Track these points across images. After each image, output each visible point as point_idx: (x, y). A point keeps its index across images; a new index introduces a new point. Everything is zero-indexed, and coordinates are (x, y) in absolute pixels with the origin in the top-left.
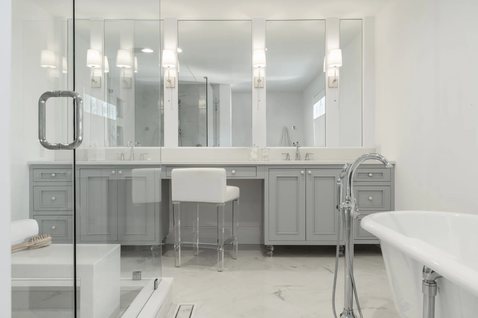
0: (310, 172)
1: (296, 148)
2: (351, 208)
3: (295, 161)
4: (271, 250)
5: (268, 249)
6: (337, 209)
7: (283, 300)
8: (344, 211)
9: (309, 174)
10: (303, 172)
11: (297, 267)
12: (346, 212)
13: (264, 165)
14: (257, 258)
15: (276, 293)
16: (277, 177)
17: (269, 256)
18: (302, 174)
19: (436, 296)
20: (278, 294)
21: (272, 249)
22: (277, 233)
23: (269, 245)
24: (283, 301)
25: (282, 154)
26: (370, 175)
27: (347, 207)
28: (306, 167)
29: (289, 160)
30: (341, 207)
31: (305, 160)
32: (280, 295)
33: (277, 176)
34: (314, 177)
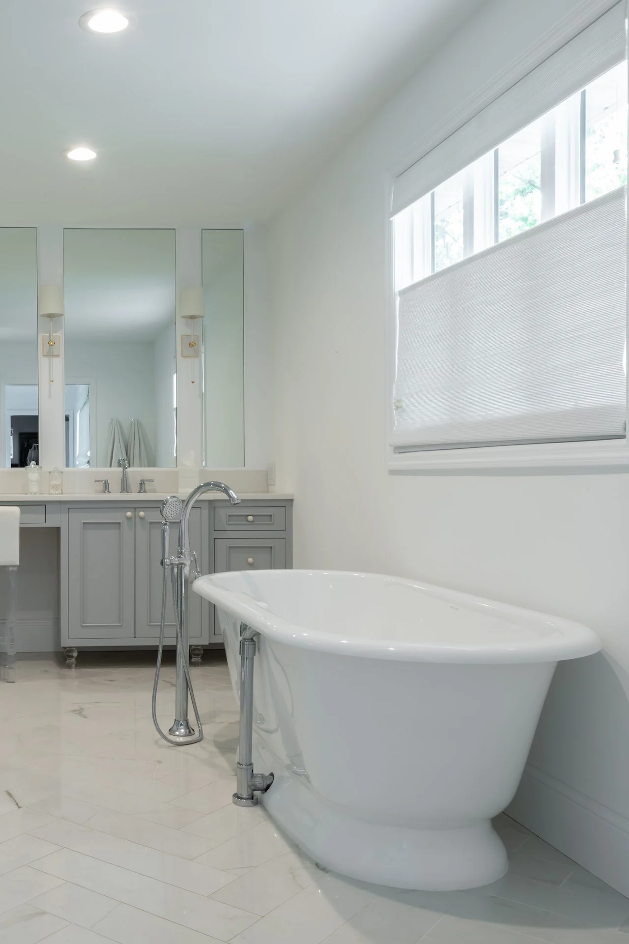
0: (142, 514)
1: (121, 469)
2: (185, 565)
3: (121, 495)
4: (73, 657)
5: (67, 654)
6: (162, 565)
7: (86, 717)
8: (172, 569)
9: (142, 519)
10: (129, 514)
11: (116, 680)
12: (176, 570)
13: (60, 502)
14: (46, 671)
15: (74, 711)
16: (84, 523)
17: (69, 666)
18: (129, 519)
19: (254, 657)
20: (80, 712)
21: (75, 654)
22: (83, 625)
23: (69, 647)
24: (85, 719)
25: (95, 482)
26: (250, 518)
27: (177, 562)
28: (135, 506)
29: (109, 492)
30: (167, 561)
31: (139, 492)
32: (80, 713)
33: (82, 521)
34: (150, 523)
